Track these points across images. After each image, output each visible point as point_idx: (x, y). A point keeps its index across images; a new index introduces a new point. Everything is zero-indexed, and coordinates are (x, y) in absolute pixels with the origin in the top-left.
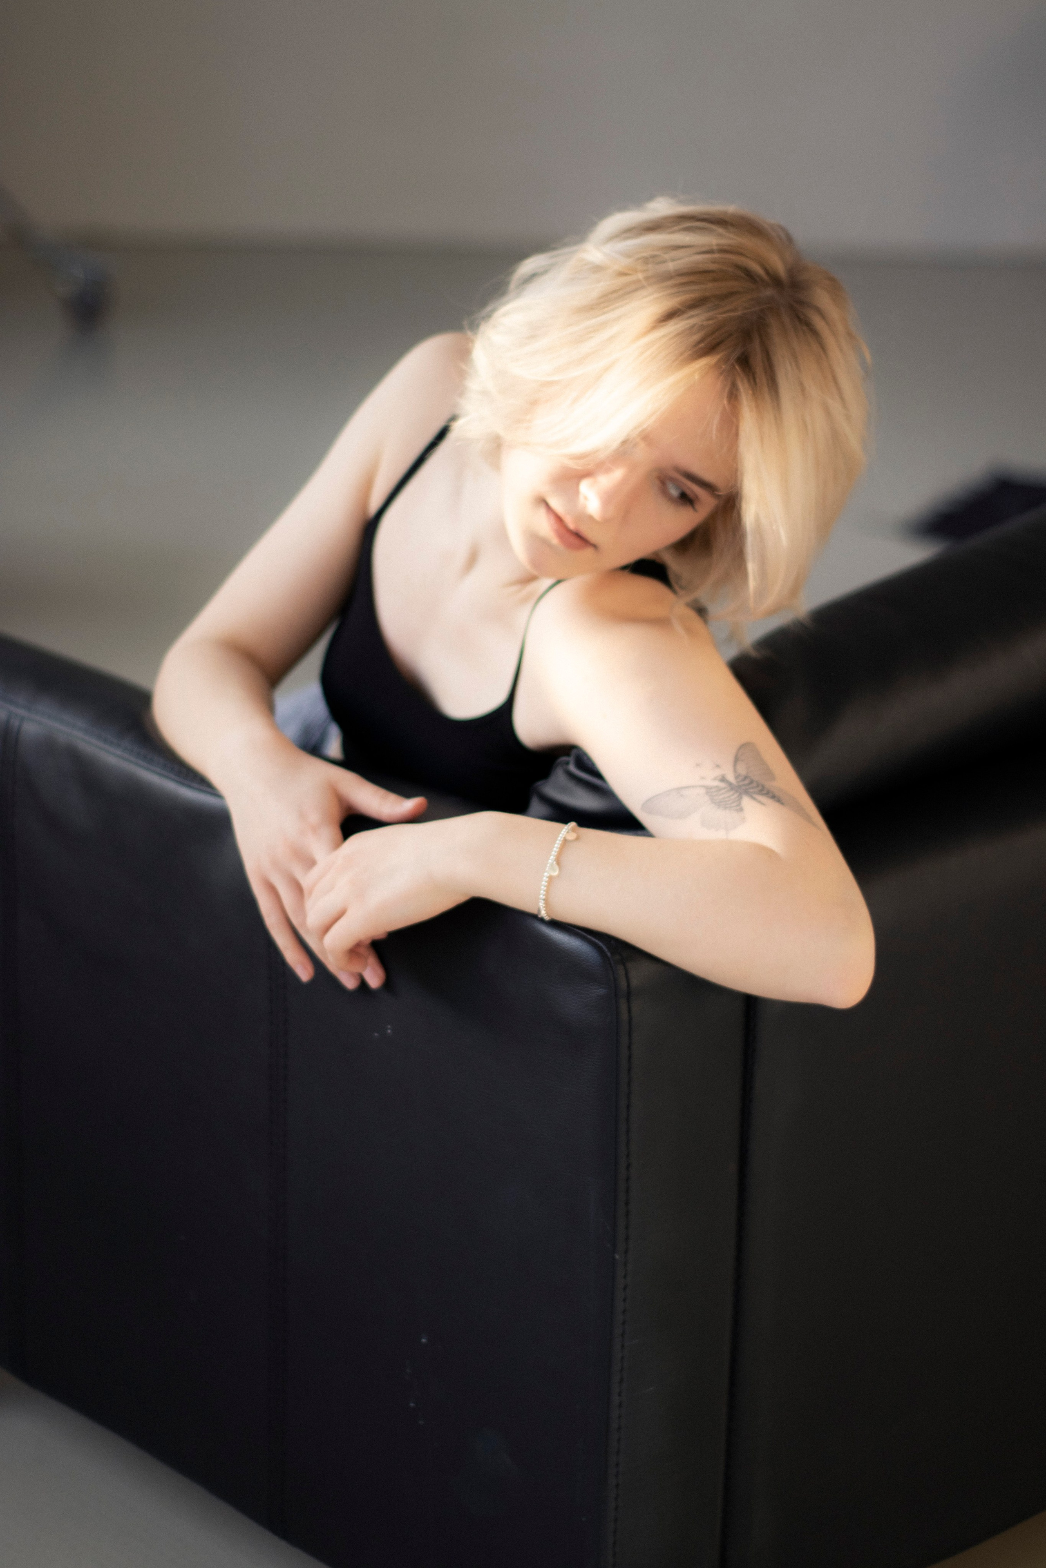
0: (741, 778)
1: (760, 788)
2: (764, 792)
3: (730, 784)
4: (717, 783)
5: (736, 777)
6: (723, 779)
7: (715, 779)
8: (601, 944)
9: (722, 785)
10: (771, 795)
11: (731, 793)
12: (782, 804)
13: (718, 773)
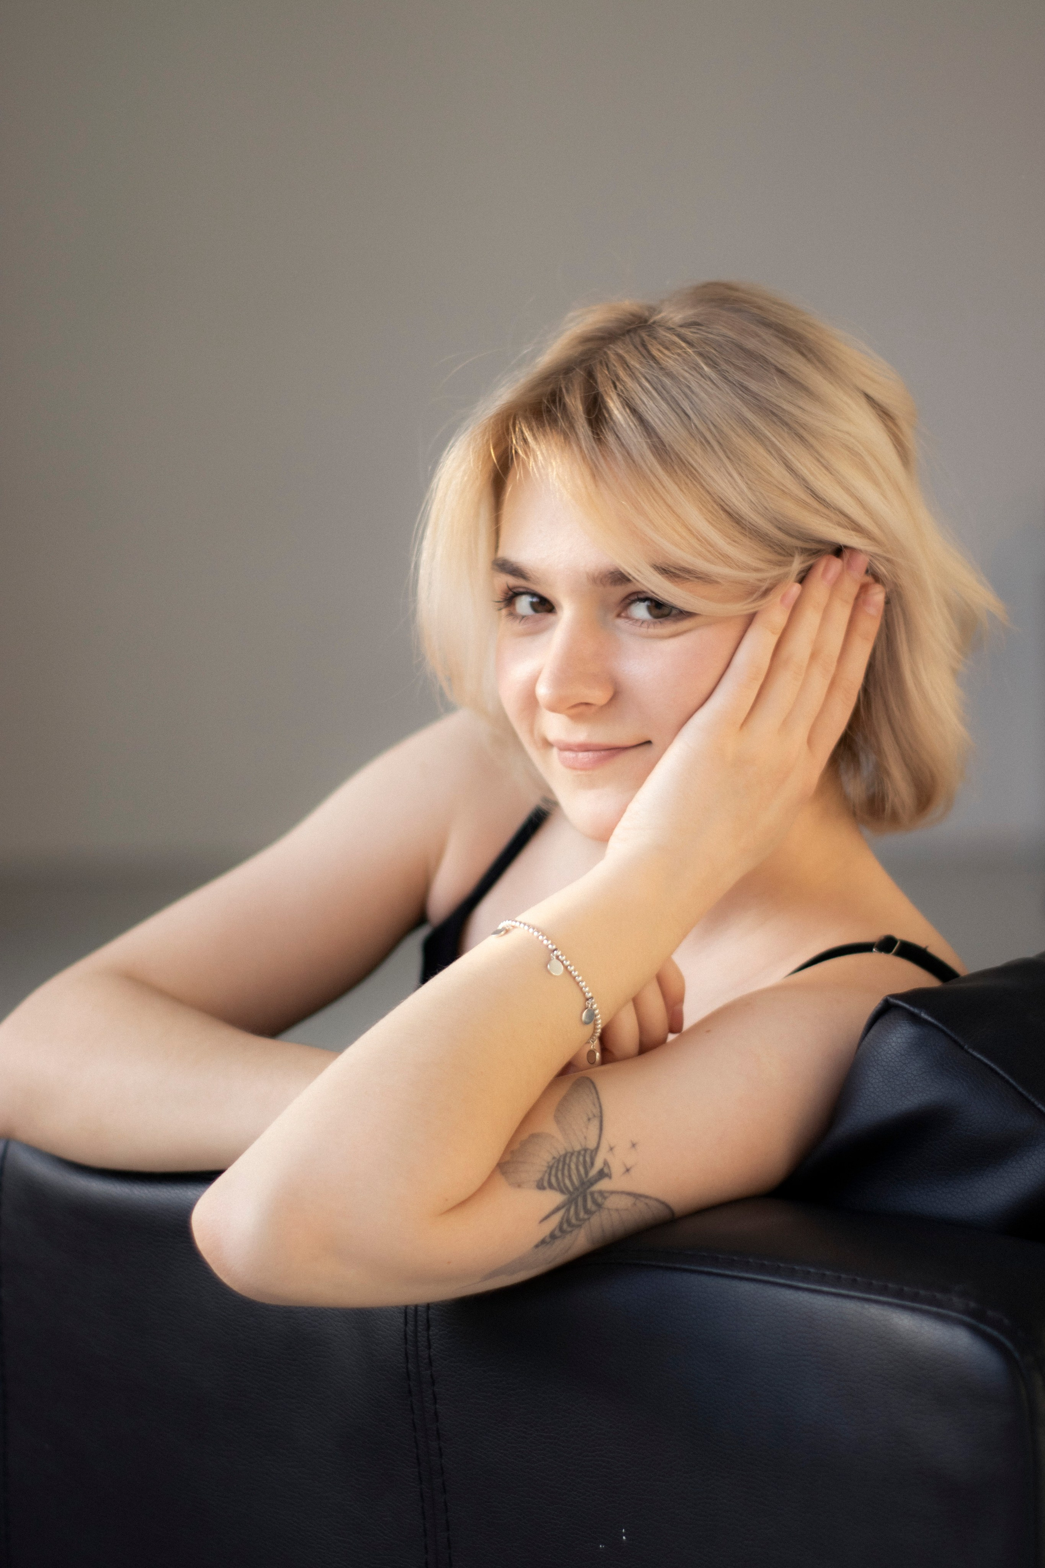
0: (600, 1200)
1: (574, 1221)
2: (565, 1226)
3: (592, 1183)
4: (598, 1164)
5: (601, 1193)
6: (603, 1174)
7: (606, 1163)
8: (1002, 1339)
9: (593, 1172)
10: (557, 1233)
11: (576, 1182)
12: (537, 1246)
13: (616, 1168)
